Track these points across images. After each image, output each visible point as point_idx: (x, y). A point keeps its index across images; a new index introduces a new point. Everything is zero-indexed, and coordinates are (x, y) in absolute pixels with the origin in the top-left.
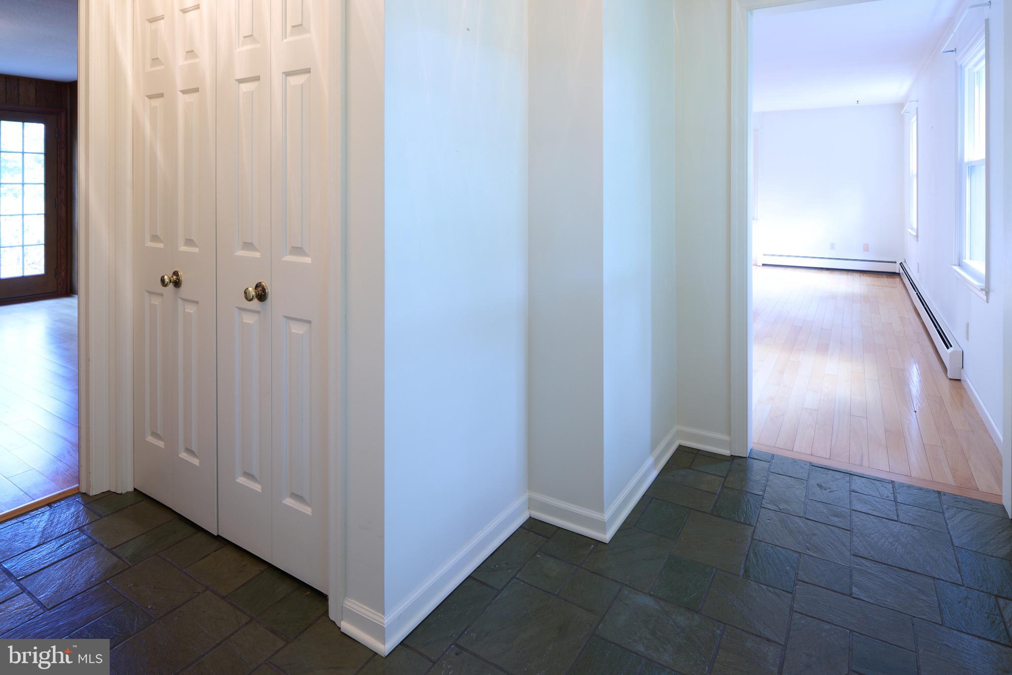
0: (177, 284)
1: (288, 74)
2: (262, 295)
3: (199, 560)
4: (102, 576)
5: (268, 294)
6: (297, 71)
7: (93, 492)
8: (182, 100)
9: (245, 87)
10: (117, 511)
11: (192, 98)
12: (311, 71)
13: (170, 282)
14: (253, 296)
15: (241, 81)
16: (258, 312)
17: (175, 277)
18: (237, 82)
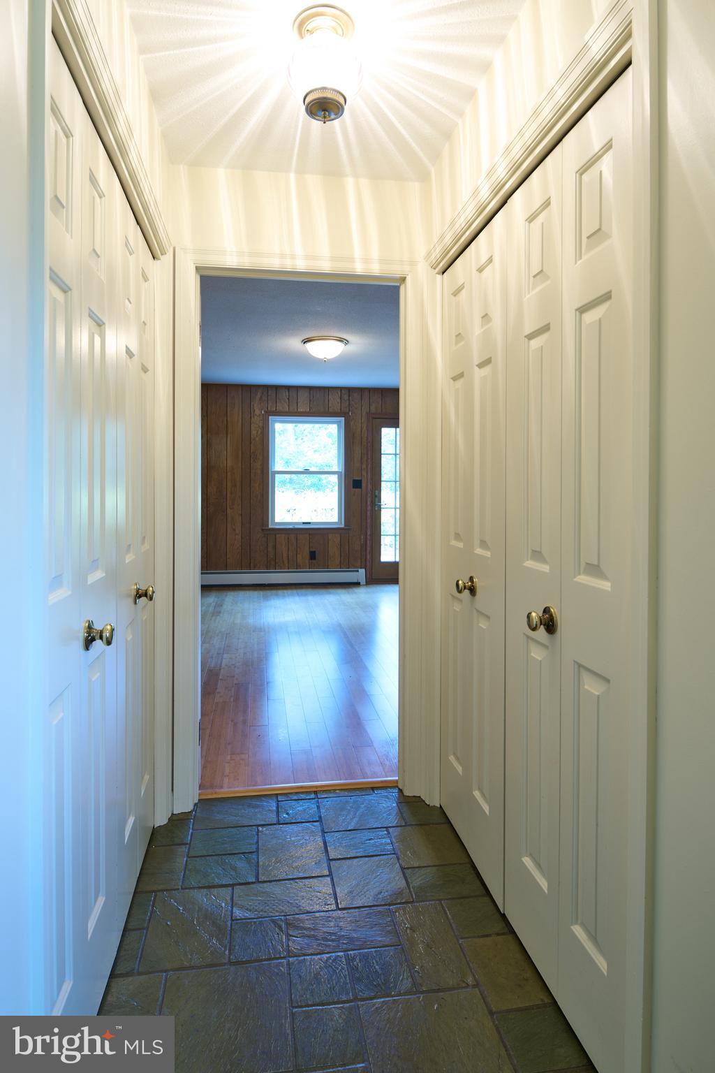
0: (472, 590)
1: (582, 310)
2: (550, 624)
3: (479, 937)
4: (388, 897)
5: (557, 626)
6: (593, 301)
7: (407, 793)
8: (479, 374)
9: (535, 343)
10: (421, 825)
11: (486, 371)
12: (613, 296)
13: (465, 588)
14: (536, 625)
15: (530, 337)
16: (545, 647)
17: (470, 583)
18: (526, 340)
